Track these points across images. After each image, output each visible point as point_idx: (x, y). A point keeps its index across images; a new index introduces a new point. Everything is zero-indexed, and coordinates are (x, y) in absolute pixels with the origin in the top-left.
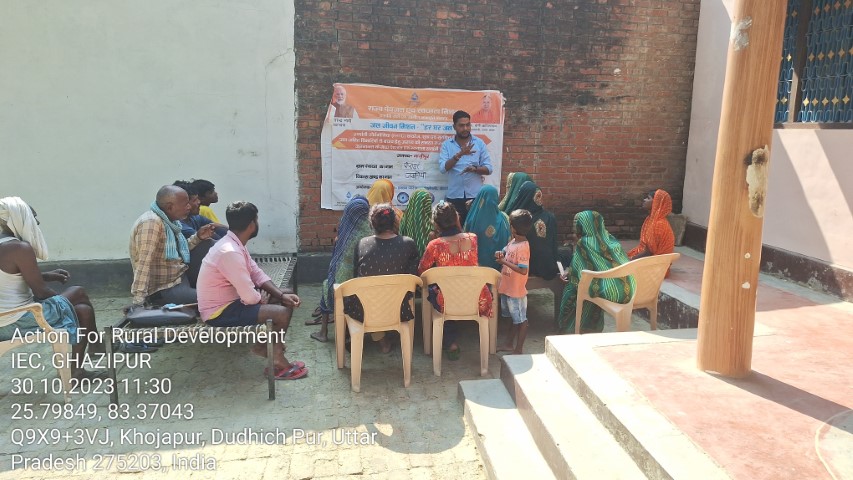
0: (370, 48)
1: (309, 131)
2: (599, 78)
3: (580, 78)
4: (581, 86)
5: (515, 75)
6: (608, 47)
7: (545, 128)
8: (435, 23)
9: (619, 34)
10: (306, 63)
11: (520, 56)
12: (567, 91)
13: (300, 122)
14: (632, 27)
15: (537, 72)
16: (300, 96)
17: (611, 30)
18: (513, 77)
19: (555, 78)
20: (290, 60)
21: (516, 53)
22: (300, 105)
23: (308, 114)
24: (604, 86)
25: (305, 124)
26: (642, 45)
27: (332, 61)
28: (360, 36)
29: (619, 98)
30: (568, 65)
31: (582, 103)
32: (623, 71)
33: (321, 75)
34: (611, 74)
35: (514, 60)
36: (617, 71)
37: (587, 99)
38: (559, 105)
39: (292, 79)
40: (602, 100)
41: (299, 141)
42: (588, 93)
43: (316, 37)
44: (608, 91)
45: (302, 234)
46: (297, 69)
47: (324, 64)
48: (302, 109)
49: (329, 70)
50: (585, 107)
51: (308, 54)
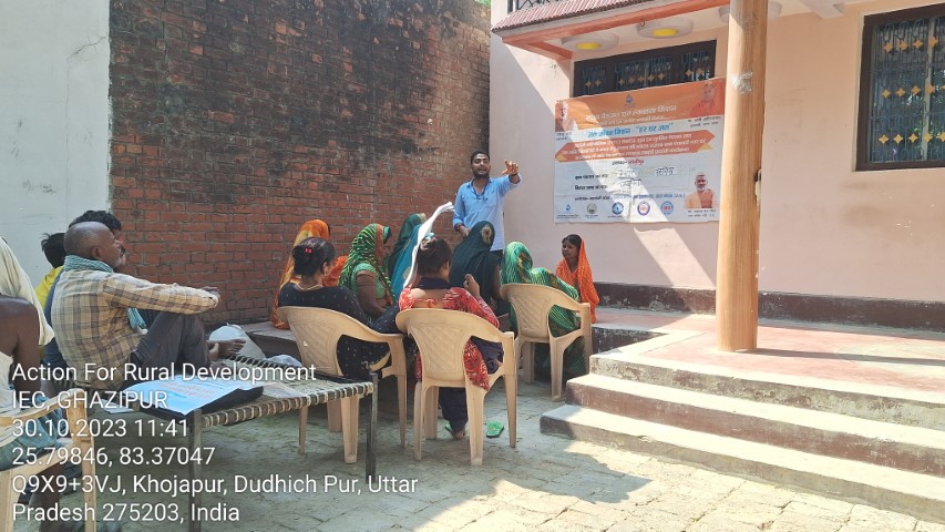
0: (204, 55)
1: (128, 159)
2: (417, 126)
3: (403, 123)
4: (405, 132)
5: (351, 112)
6: (423, 96)
7: (379, 175)
8: (274, 38)
9: (429, 83)
10: (123, 60)
11: (354, 91)
12: (394, 137)
13: (114, 145)
14: (439, 78)
15: (369, 111)
16: (116, 107)
17: (424, 78)
18: (349, 114)
19: (384, 121)
21: (351, 87)
22: (115, 121)
23: (126, 134)
24: (421, 135)
25: (121, 148)
26: (446, 98)
27: (157, 63)
28: (192, 38)
29: (433, 149)
30: (394, 108)
31: (407, 151)
32: (434, 122)
33: (144, 81)
34: (425, 124)
35: (349, 95)
36: (430, 120)
37: (409, 147)
38: (389, 151)
39: (107, 82)
40: (421, 150)
41: (114, 173)
42: (410, 141)
43: (137, 28)
44: (425, 141)
46: (112, 69)
47: (146, 66)
48: (118, 127)
49: (154, 75)
50: (409, 155)
51: (127, 49)
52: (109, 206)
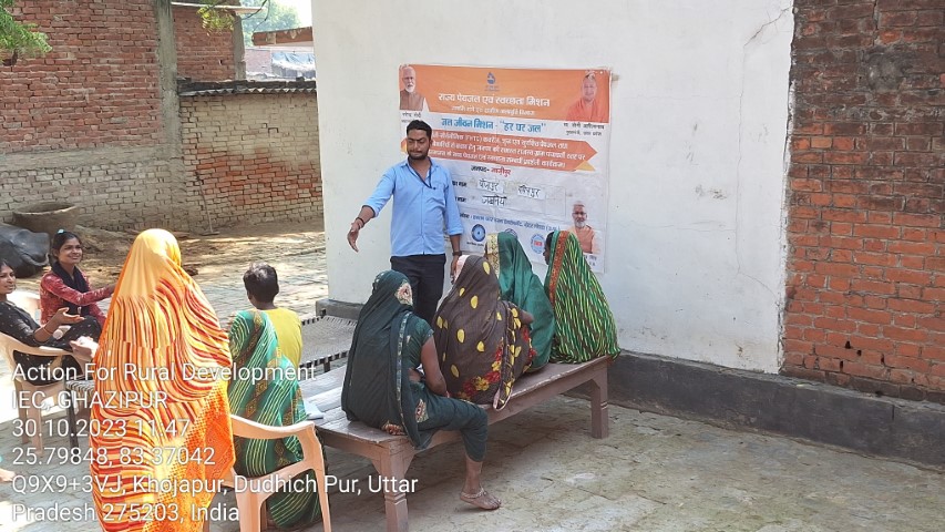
1: (811, 156)
13: (795, 140)
16: (799, 93)
20: (786, 29)
22: (797, 110)
23: (810, 125)
25: (804, 143)
27: (861, 23)
33: (839, 52)
39: (787, 62)
41: (792, 174)
45: (788, 342)
46: (795, 44)
47: (845, 30)
48: (801, 118)
49: (856, 40)
51: (818, 14)
52: (786, 214)
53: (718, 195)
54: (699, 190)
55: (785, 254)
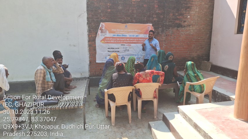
0: (111, 11)
1: (92, 38)
2: (183, 19)
3: (177, 19)
4: (178, 22)
5: (157, 19)
6: (186, 9)
7: (167, 35)
9: (189, 5)
10: (91, 16)
11: (159, 12)
12: (173, 24)
13: (89, 35)
15: (164, 17)
16: (89, 27)
17: (187, 4)
18: (156, 19)
19: (169, 19)
20: (85, 15)
21: (157, 12)
22: (89, 30)
23: (91, 32)
24: (185, 22)
26: (196, 9)
27: (99, 15)
28: (108, 7)
29: (189, 25)
30: (173, 15)
32: (191, 17)
33: (95, 20)
34: (187, 18)
35: (156, 14)
36: (189, 17)
37: (180, 26)
38: (171, 28)
39: (86, 21)
40: (184, 26)
41: (89, 41)
42: (180, 24)
43: (94, 8)
45: (90, 71)
46: (88, 18)
47: (96, 16)
49: (98, 18)
50: (179, 28)
51: (91, 13)
52: (88, 48)
53: (74, 46)
54: (70, 45)
55: (89, 55)
